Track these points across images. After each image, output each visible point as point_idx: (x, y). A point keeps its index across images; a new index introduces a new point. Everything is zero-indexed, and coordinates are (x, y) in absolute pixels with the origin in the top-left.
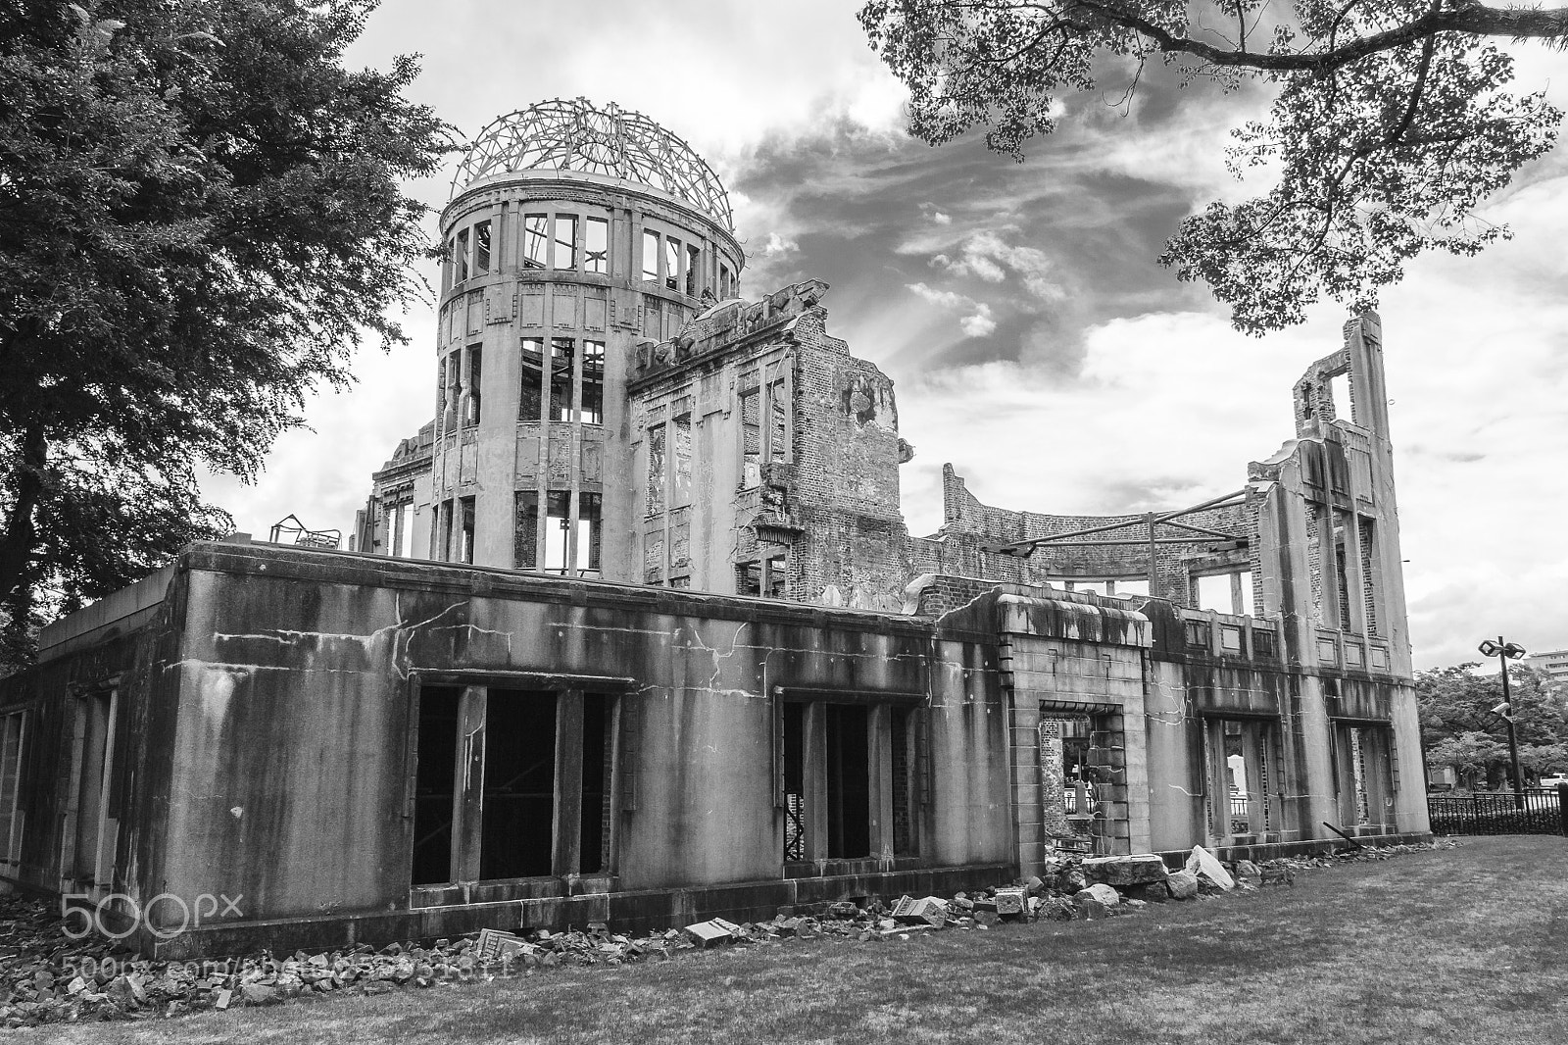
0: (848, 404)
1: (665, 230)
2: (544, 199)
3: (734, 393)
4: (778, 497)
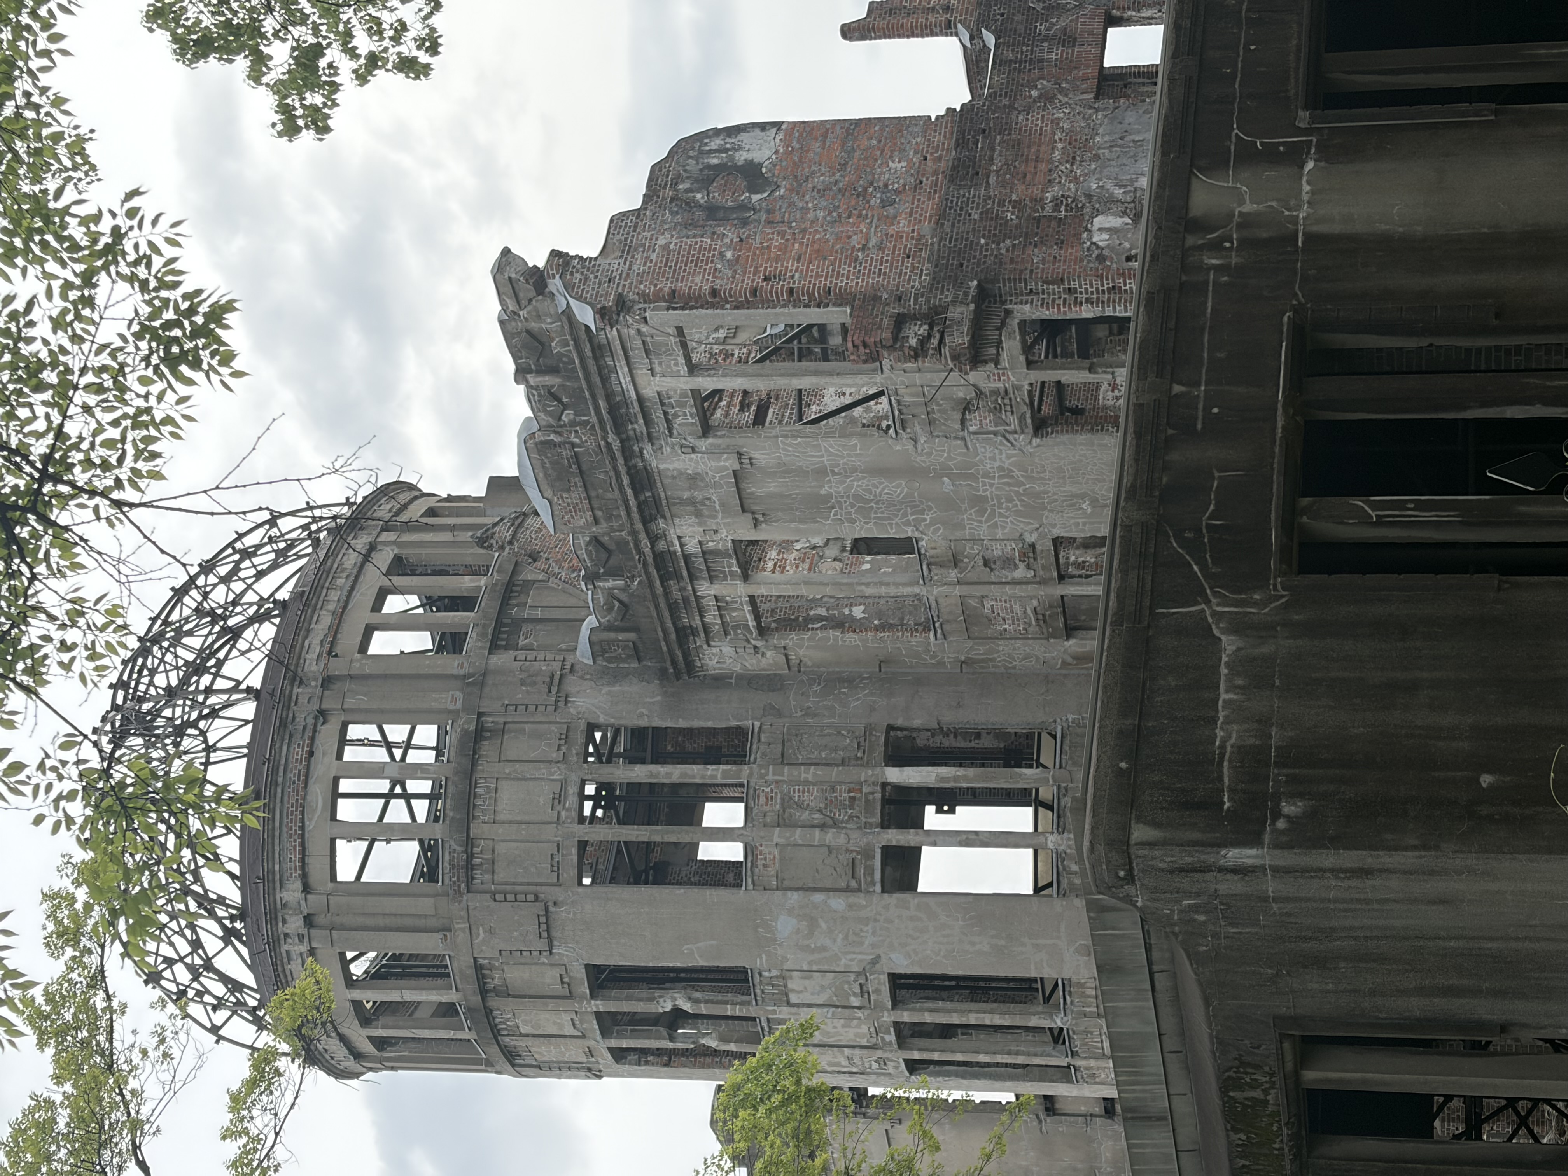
0: (732, 209)
1: (360, 616)
2: (303, 845)
3: (703, 444)
4: (914, 333)
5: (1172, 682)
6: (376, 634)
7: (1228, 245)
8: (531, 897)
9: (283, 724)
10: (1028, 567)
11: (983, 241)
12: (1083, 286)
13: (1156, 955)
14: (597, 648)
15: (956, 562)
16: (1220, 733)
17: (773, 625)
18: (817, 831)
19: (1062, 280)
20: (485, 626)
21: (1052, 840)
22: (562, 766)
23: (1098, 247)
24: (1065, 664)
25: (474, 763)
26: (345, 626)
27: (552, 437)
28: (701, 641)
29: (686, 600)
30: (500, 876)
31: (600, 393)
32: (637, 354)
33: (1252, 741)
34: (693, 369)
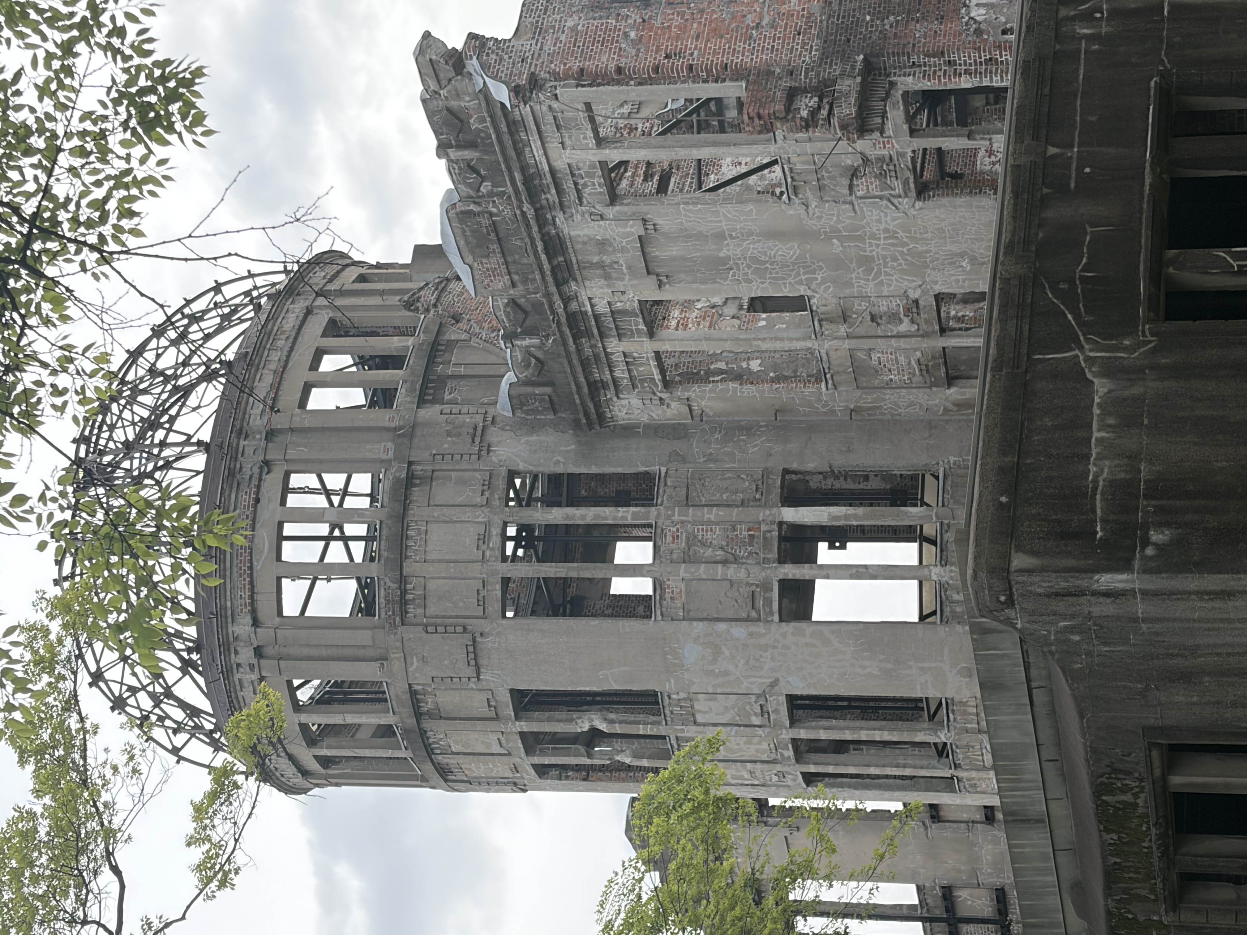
1: (299, 374)
2: (251, 583)
4: (805, 105)
5: (1048, 422)
6: (314, 390)
7: (1098, 15)
8: (459, 629)
9: (232, 473)
10: (912, 321)
11: (868, 18)
12: (963, 58)
13: (1034, 672)
14: (515, 401)
15: (845, 317)
16: (1093, 469)
17: (677, 379)
18: (720, 566)
19: (943, 53)
20: (412, 382)
21: (936, 573)
22: (486, 510)
23: (975, 21)
24: (946, 410)
25: (405, 508)
26: (285, 385)
27: (472, 207)
28: (611, 393)
29: (596, 356)
30: (431, 611)
31: (515, 165)
32: (549, 128)
33: (1123, 475)
34: (600, 142)
